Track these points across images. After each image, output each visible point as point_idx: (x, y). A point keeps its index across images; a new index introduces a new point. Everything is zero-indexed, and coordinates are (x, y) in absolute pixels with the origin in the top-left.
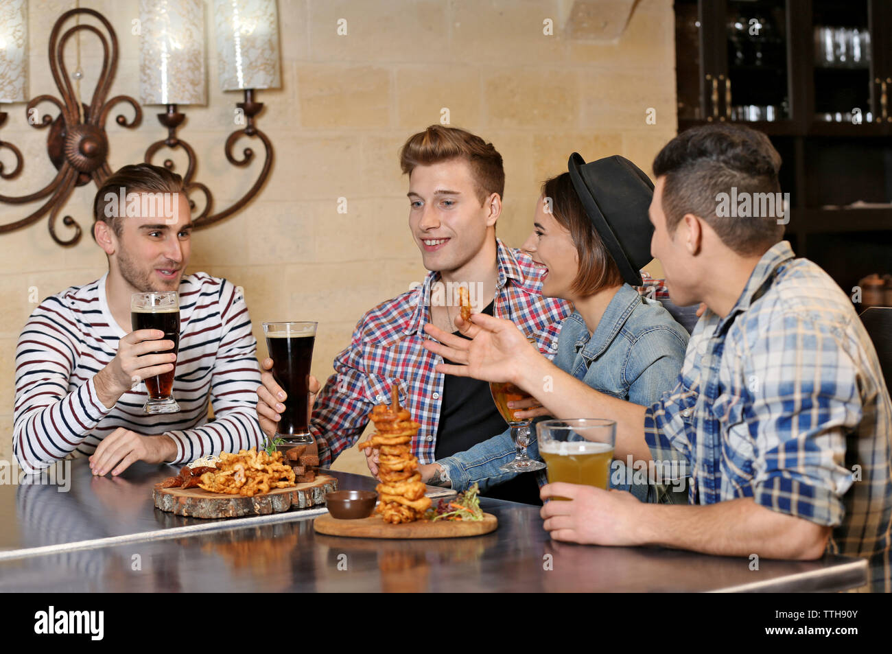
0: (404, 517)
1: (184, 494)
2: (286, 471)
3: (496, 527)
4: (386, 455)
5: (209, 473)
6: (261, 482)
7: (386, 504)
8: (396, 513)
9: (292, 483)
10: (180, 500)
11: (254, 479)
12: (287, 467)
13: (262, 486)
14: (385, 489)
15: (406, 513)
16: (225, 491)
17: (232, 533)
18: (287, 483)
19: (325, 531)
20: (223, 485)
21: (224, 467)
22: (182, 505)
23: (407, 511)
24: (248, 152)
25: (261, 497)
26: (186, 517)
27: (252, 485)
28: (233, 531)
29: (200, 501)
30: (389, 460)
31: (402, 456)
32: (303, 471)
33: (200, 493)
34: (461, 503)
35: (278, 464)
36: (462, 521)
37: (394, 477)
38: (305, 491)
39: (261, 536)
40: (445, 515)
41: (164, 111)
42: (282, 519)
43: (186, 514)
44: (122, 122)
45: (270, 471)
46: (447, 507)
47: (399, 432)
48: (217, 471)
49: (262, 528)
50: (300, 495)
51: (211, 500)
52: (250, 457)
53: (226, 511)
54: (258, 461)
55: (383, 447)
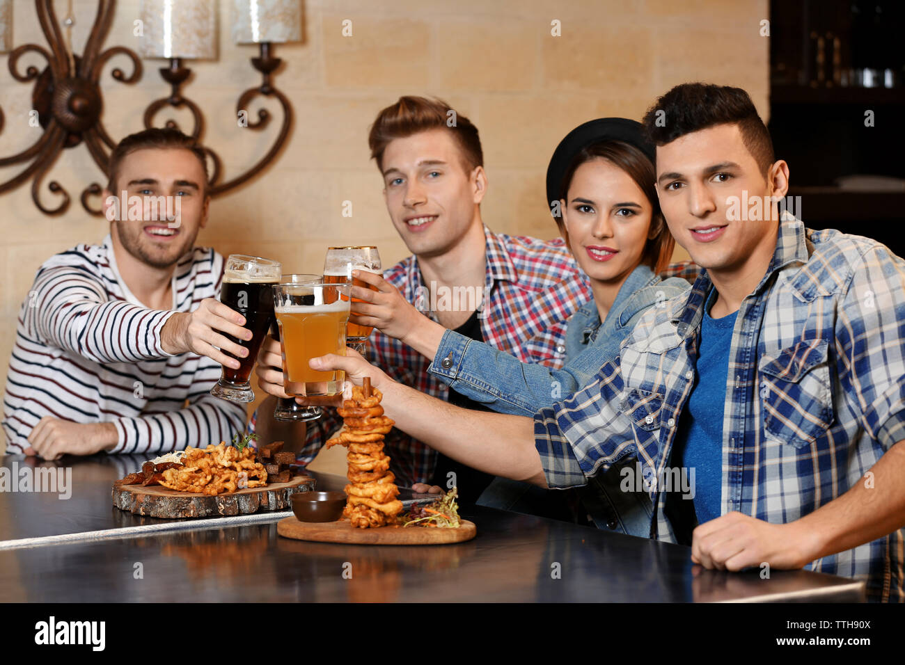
0: (373, 521)
1: (142, 492)
2: (258, 469)
3: (474, 535)
4: (355, 454)
5: (172, 469)
6: (227, 480)
7: (354, 507)
8: (363, 517)
9: (263, 483)
10: (138, 497)
11: (221, 477)
12: (259, 465)
13: (228, 485)
14: (353, 490)
15: (375, 517)
16: (188, 489)
17: (192, 535)
18: (257, 482)
19: (288, 535)
20: (186, 482)
21: (188, 463)
22: (140, 504)
23: (375, 514)
24: (264, 114)
25: (226, 497)
26: (143, 516)
27: (218, 483)
28: (194, 533)
29: (159, 500)
30: (357, 459)
31: (371, 455)
32: (277, 469)
33: (161, 491)
34: (437, 508)
35: (249, 461)
36: (436, 527)
37: (363, 477)
38: (276, 492)
39: (226, 538)
40: (418, 520)
41: (166, 65)
42: (248, 521)
43: (143, 513)
44: (118, 76)
45: (239, 469)
46: (420, 511)
47: (369, 429)
48: (181, 467)
49: (225, 530)
50: (270, 495)
51: (170, 498)
52: (217, 453)
53: (187, 510)
54: (226, 457)
55: (352, 445)
